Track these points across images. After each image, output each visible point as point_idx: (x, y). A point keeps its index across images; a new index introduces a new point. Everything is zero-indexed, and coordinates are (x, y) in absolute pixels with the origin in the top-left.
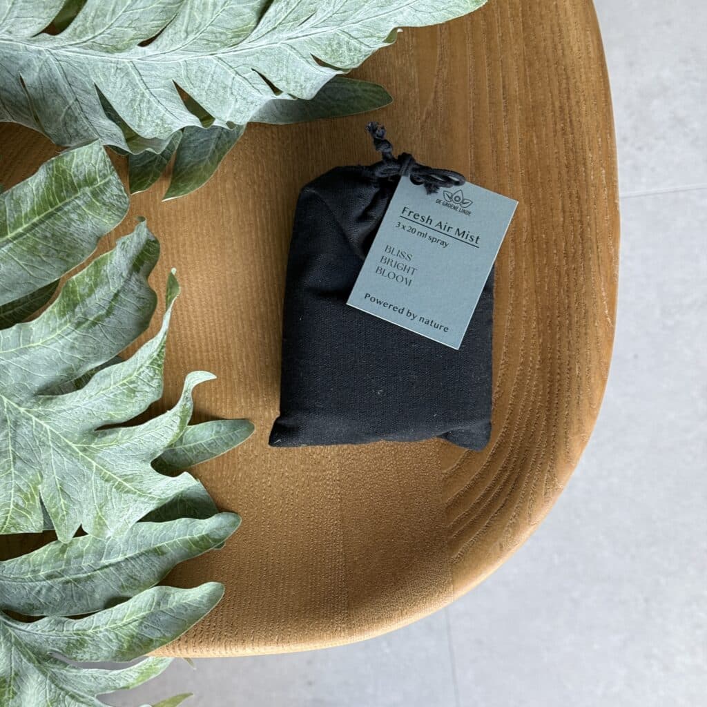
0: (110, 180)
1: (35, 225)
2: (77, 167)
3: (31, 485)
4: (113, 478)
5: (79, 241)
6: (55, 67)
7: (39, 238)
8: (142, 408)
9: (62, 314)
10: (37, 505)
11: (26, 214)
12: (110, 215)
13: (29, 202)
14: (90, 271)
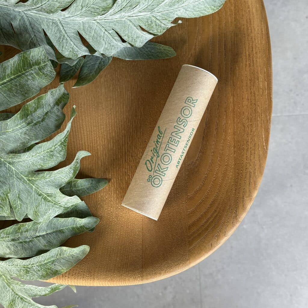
0: (47, 64)
1: (12, 79)
2: (32, 56)
3: (5, 194)
4: (42, 194)
5: (31, 88)
6: (26, 20)
7: (13, 85)
8: (56, 163)
9: (22, 118)
10: (8, 203)
11: (8, 74)
12: (46, 79)
13: (10, 69)
14: (35, 101)
